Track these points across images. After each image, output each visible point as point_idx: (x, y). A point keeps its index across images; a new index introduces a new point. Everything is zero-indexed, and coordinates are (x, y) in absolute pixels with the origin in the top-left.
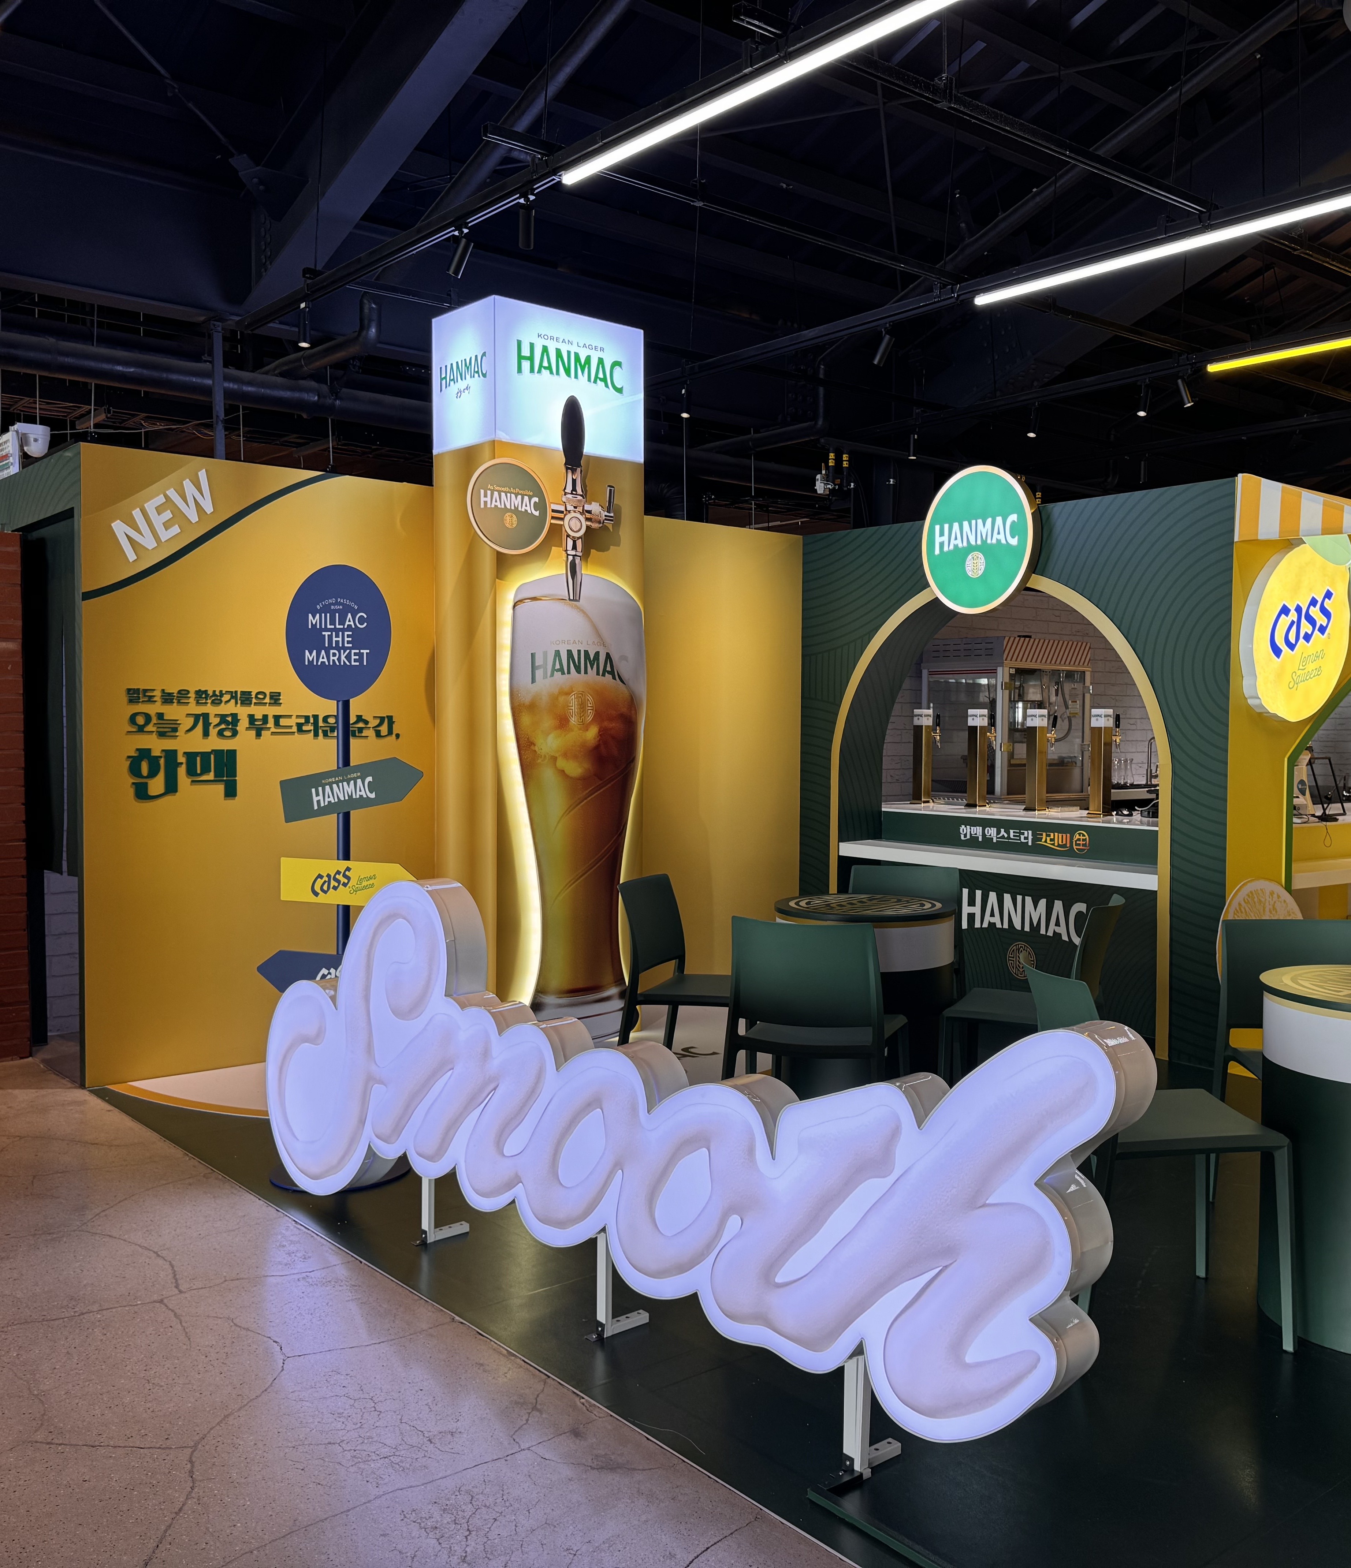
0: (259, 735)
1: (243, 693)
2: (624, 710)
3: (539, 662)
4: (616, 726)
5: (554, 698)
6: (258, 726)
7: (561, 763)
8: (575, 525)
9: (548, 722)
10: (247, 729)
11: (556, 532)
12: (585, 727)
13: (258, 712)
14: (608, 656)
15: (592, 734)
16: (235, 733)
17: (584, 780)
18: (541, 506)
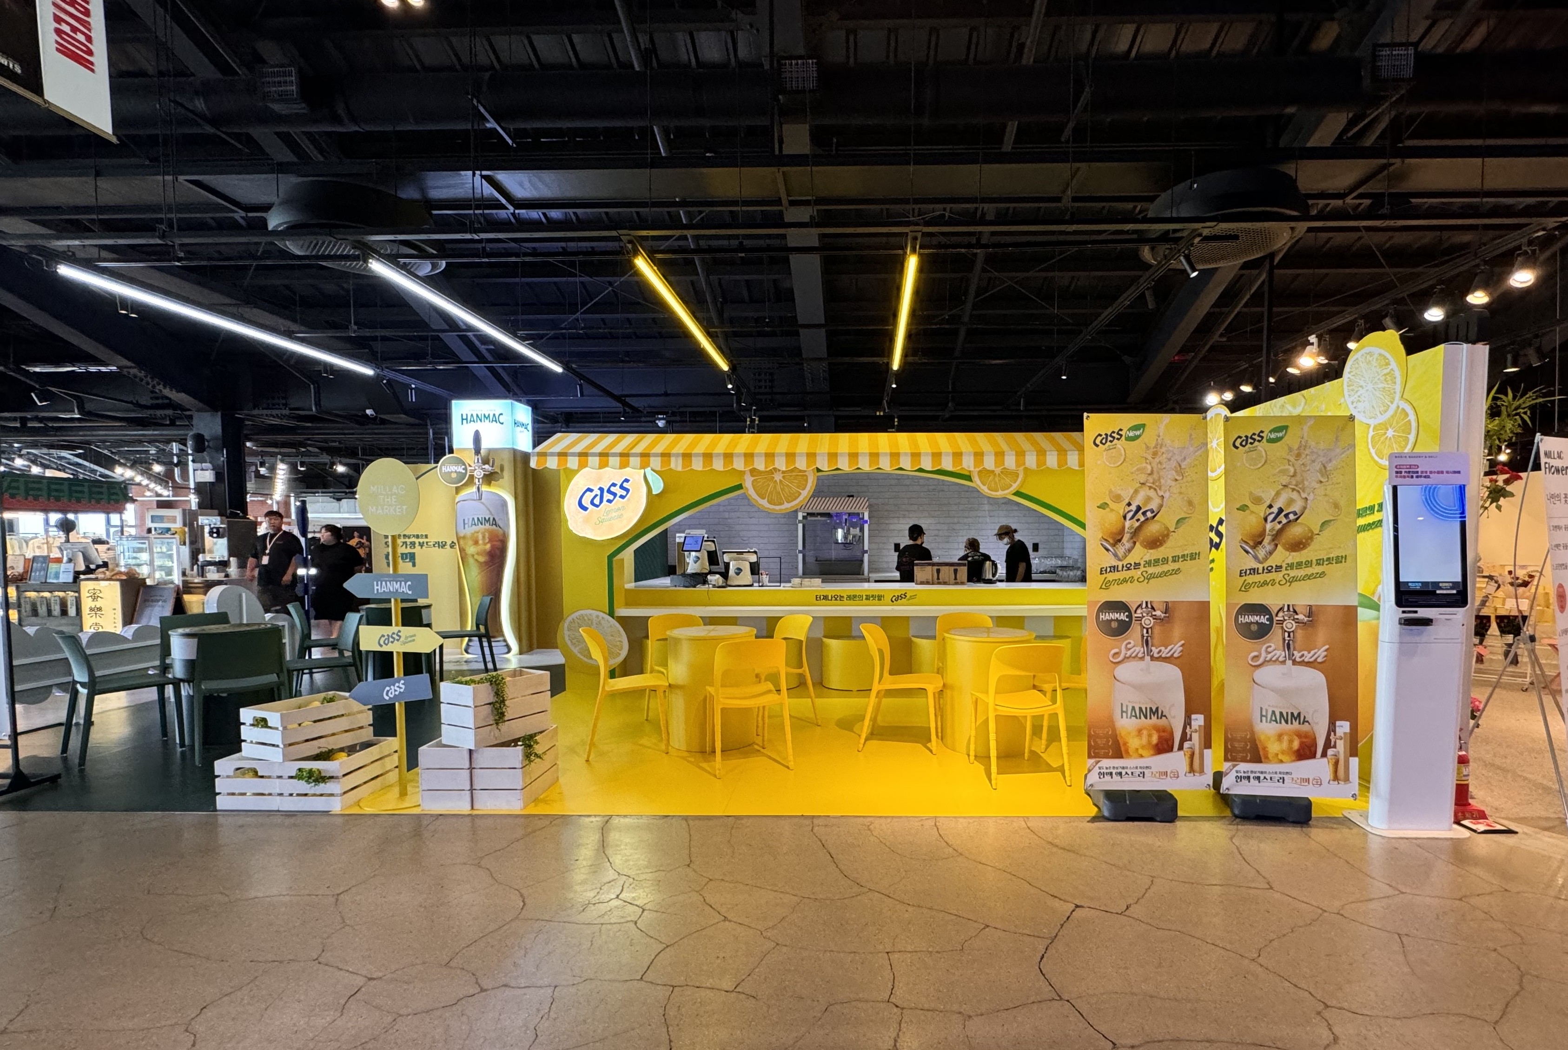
0: (422, 548)
1: (417, 535)
2: (501, 538)
3: (466, 522)
4: (498, 544)
5: (473, 534)
6: (421, 545)
7: (476, 557)
8: (479, 474)
9: (470, 542)
10: (418, 546)
11: (472, 477)
12: (485, 544)
13: (421, 540)
14: (494, 519)
15: (488, 547)
16: (414, 548)
17: (486, 563)
18: (465, 469)
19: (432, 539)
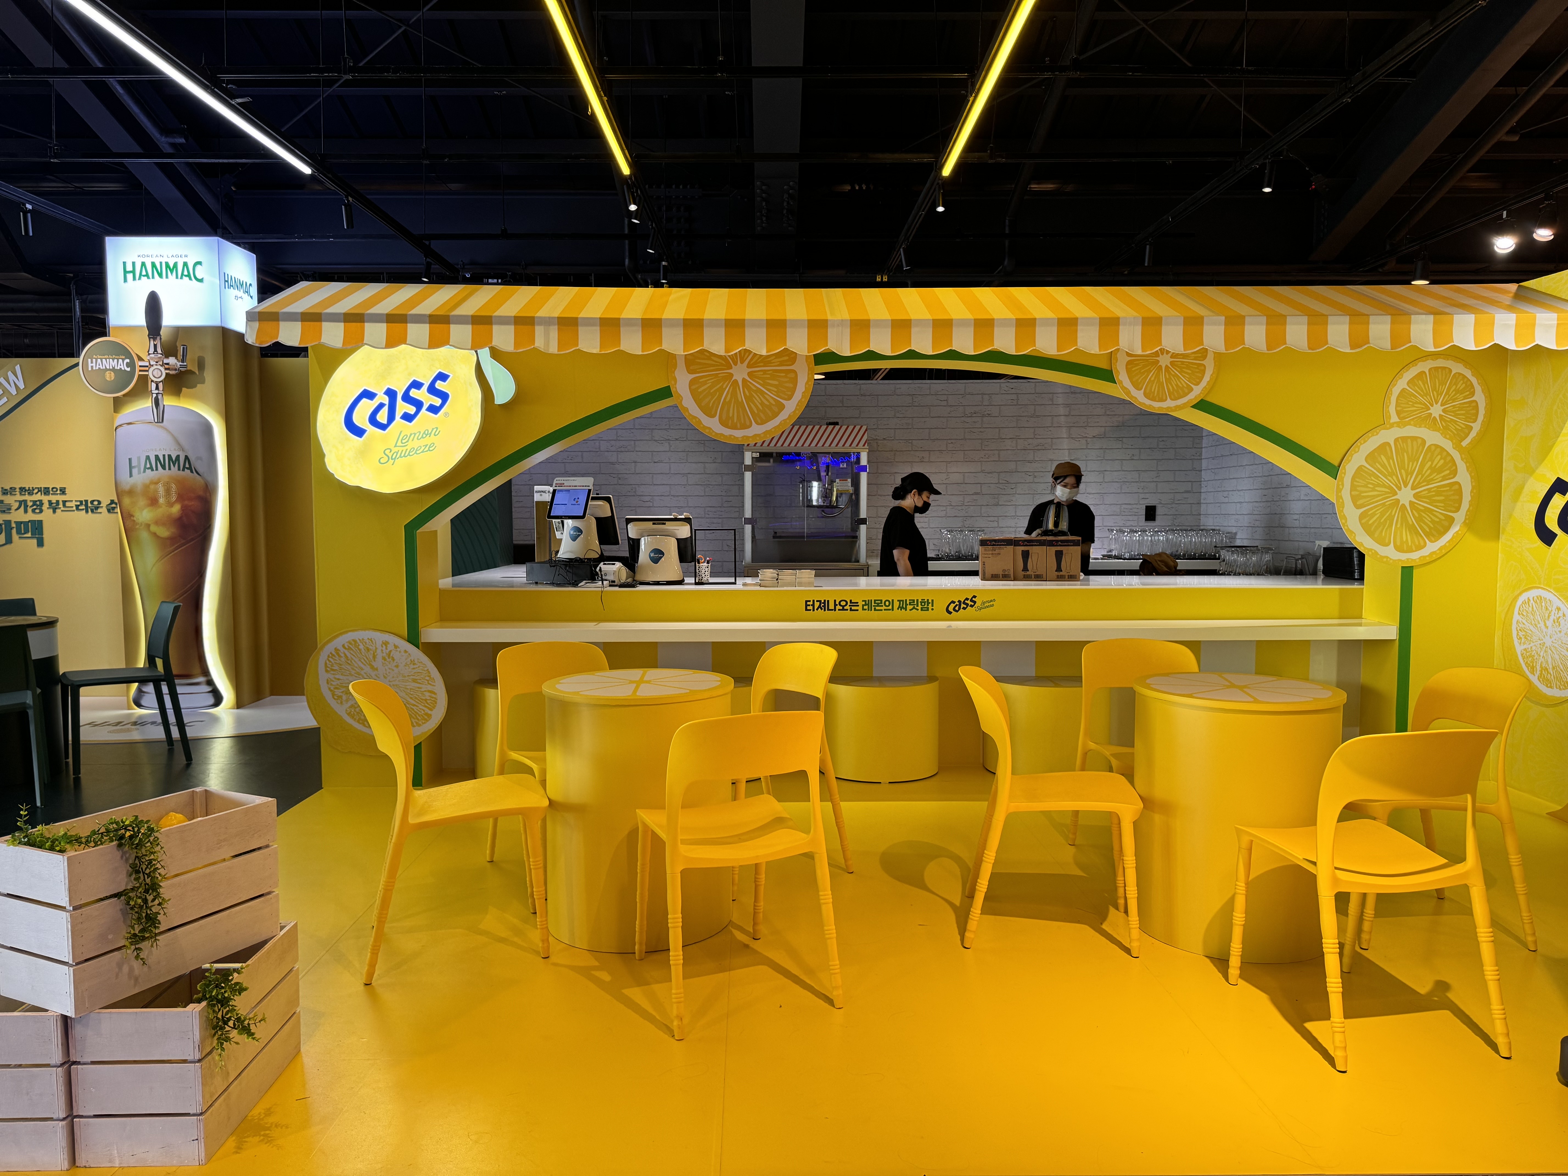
0: (54, 512)
1: (45, 488)
3: (134, 464)
5: (146, 487)
6: (54, 507)
7: (153, 528)
8: (157, 373)
9: (142, 502)
10: (48, 508)
12: (171, 505)
13: (54, 499)
14: (187, 458)
15: (176, 509)
16: (41, 511)
17: (172, 539)
18: (131, 365)
19: (74, 495)
